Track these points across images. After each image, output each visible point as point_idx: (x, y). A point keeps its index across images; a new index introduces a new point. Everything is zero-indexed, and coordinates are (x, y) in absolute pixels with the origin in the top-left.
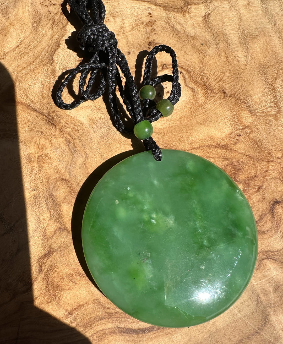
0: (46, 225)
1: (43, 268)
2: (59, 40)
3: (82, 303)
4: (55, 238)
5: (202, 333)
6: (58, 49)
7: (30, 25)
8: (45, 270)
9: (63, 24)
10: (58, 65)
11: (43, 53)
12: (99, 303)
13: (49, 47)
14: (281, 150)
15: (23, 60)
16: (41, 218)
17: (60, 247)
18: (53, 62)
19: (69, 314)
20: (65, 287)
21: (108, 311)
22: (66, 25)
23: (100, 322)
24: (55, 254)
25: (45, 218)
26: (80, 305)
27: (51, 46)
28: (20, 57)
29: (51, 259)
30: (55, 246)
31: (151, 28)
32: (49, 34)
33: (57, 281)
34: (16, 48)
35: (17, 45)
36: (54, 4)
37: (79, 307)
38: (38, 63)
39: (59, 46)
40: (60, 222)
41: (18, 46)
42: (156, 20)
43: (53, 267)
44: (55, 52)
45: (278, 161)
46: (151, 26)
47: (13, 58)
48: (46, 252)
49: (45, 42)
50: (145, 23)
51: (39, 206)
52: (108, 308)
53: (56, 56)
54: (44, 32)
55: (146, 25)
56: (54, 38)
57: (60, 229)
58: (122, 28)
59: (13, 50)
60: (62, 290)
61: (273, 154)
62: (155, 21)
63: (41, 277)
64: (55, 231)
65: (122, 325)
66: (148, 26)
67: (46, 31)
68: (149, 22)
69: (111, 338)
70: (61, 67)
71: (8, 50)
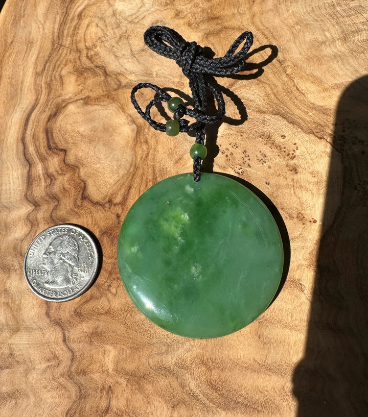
0: (127, 76)
1: (98, 68)
2: (297, 125)
3: (64, 86)
4: (116, 80)
5: (7, 157)
6: (288, 121)
7: (321, 104)
8: (96, 70)
9: (317, 133)
10: (269, 118)
11: (286, 108)
12: (59, 96)
13: (291, 114)
14: (117, 293)
15: (282, 91)
16: (133, 75)
17: (107, 81)
18: (273, 114)
19: (61, 77)
20: (79, 78)
21: (51, 101)
22: (315, 135)
23: (47, 94)
24: (104, 78)
25: (132, 77)
26: (63, 85)
27: (292, 117)
28: (285, 89)
29: (101, 74)
30: (109, 79)
31: (295, 216)
32: (308, 119)
33: (85, 74)
34: (297, 87)
35: (300, 89)
36: (344, 131)
37: (62, 84)
38: (275, 102)
39: (290, 123)
40: (125, 86)
41: (298, 90)
42: (304, 226)
43: (95, 74)
44: (284, 118)
45: (107, 284)
46: (297, 217)
47: (286, 84)
48: (108, 72)
49: (297, 112)
50: (303, 212)
51: (142, 75)
52: (53, 101)
53: (279, 118)
54: (311, 114)
55: (300, 213)
56: (301, 121)
57: (121, 85)
58: (301, 187)
59: (294, 85)
60: (78, 76)
61: (115, 282)
62: (304, 224)
63: (92, 66)
64: (120, 82)
65: (38, 107)
66: (298, 214)
67: (311, 116)
68: (304, 217)
69: (34, 98)
70: (266, 120)
71: (295, 81)
